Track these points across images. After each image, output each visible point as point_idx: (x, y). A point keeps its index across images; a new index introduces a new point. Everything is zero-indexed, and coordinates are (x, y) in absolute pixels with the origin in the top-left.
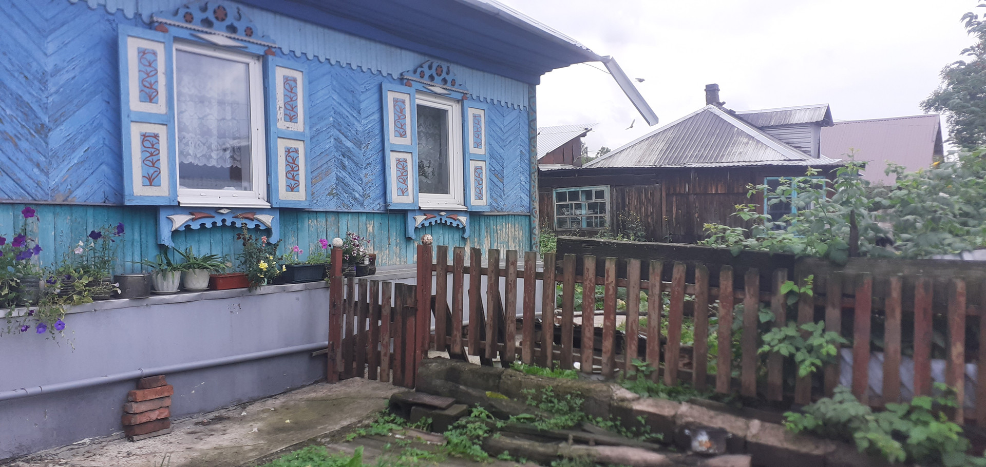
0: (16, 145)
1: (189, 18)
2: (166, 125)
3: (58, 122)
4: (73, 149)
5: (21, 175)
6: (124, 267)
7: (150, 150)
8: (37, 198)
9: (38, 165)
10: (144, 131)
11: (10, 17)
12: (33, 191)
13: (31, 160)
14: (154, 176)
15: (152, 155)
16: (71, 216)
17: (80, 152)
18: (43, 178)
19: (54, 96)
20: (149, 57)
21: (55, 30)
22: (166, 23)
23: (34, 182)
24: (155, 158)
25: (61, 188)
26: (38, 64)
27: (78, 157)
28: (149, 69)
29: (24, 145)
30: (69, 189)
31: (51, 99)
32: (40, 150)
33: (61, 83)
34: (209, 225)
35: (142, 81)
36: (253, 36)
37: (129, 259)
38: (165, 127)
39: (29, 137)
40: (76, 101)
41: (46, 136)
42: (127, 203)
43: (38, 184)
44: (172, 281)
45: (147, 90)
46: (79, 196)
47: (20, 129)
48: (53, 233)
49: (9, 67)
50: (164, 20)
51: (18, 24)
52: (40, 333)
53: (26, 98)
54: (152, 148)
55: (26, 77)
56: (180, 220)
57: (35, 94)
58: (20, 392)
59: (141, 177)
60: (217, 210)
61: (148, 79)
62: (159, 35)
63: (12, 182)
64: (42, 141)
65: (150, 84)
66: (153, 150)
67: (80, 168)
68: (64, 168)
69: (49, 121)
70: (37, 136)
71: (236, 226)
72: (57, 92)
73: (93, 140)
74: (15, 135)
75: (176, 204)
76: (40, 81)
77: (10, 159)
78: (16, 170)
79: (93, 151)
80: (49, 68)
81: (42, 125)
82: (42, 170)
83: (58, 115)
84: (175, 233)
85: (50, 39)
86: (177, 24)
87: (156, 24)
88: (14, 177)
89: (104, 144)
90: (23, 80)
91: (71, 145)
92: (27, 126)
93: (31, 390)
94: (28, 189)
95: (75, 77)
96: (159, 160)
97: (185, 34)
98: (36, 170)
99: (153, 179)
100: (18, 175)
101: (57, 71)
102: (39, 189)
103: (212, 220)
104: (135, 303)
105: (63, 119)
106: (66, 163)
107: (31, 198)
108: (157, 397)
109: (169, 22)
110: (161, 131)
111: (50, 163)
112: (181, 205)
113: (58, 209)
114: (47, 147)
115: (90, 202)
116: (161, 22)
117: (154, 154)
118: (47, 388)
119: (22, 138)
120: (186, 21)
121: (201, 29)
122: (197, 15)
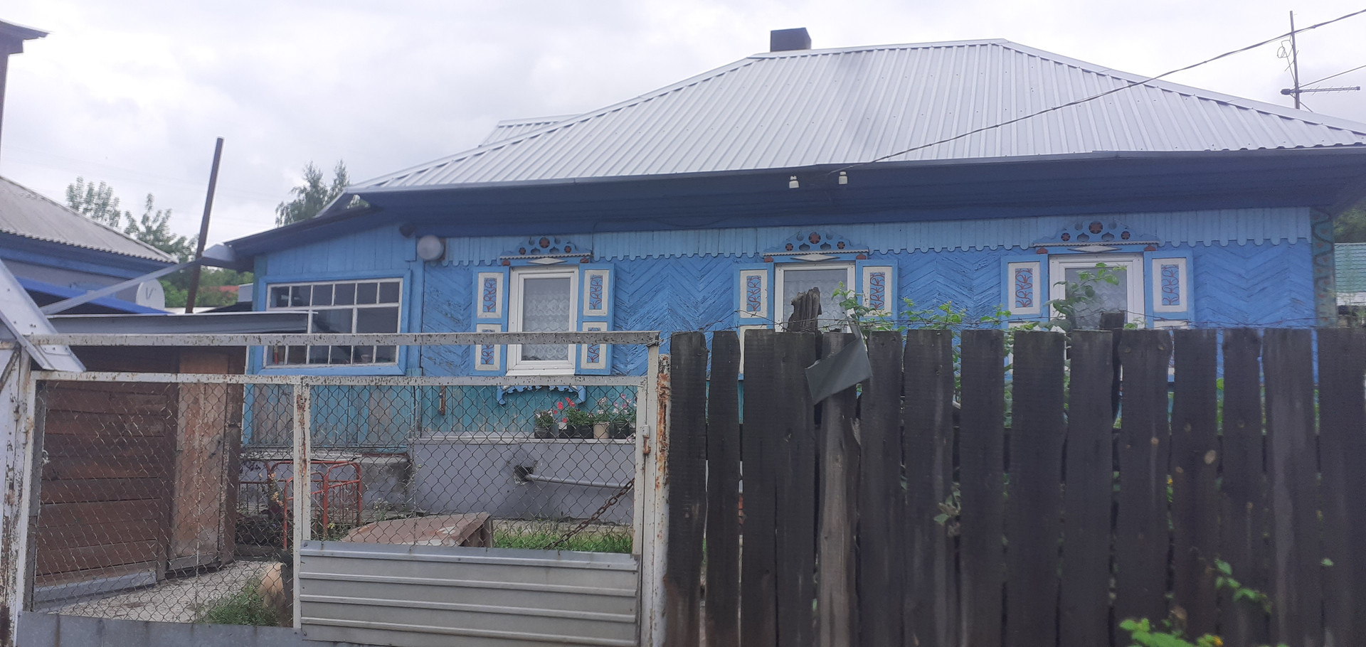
1: (789, 247)
2: (766, 325)
11: (681, 273)
19: (704, 315)
20: (754, 281)
21: (704, 276)
22: (771, 255)
26: (695, 297)
28: (754, 289)
31: (701, 317)
33: (707, 306)
35: (749, 297)
36: (845, 247)
40: (714, 317)
45: (752, 303)
49: (679, 302)
50: (769, 254)
51: (684, 277)
53: (688, 319)
55: (688, 307)
57: (692, 316)
61: (753, 296)
62: (765, 265)
65: (756, 298)
76: (695, 307)
80: (700, 299)
85: (701, 281)
86: (779, 253)
87: (762, 258)
90: (685, 308)
97: (787, 259)
101: (704, 300)
109: (773, 254)
120: (788, 250)
121: (797, 253)
122: (796, 244)
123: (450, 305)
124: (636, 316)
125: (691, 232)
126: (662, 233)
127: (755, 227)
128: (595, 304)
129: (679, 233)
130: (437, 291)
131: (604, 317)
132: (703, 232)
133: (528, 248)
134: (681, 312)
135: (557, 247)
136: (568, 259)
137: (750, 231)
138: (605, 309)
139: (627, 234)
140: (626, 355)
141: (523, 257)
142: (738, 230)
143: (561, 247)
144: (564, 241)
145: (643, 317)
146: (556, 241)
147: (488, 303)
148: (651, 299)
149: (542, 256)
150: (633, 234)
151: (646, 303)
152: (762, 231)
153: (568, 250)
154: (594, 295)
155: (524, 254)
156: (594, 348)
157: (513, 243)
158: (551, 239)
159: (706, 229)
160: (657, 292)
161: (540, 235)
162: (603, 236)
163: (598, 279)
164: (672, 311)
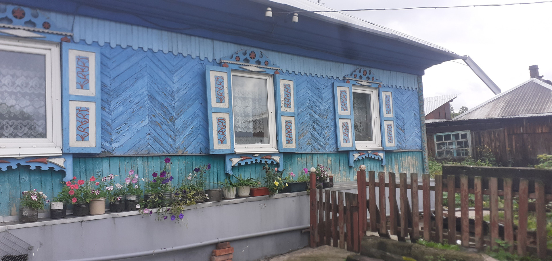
0: (161, 127)
1: (238, 59)
2: (229, 113)
3: (179, 115)
4: (186, 128)
5: (163, 142)
6: (209, 185)
7: (221, 126)
8: (170, 153)
9: (171, 137)
10: (218, 117)
11: (157, 66)
12: (169, 149)
13: (168, 134)
14: (223, 139)
15: (222, 128)
16: (186, 161)
17: (189, 129)
18: (173, 143)
19: (178, 103)
20: (220, 80)
21: (177, 70)
22: (227, 63)
23: (169, 145)
24: (224, 130)
25: (181, 147)
26: (170, 88)
27: (188, 132)
28: (220, 86)
29: (164, 127)
30: (185, 147)
31: (176, 104)
32: (172, 129)
33: (181, 96)
34: (249, 163)
35: (217, 92)
36: (269, 65)
37: (212, 181)
38: (228, 114)
39: (167, 123)
40: (187, 105)
41: (174, 122)
42: (211, 153)
43: (170, 146)
44: (232, 193)
45: (219, 97)
46: (189, 151)
47: (162, 120)
48: (177, 170)
49: (157, 90)
51: (161, 69)
52: (172, 220)
53: (165, 104)
54: (222, 125)
55: (165, 94)
56: (236, 161)
57: (169, 102)
58: (164, 250)
59: (217, 140)
60: (253, 155)
61: (220, 91)
62: (224, 69)
63: (160, 146)
64: (172, 125)
65: (221, 93)
66: (223, 126)
67: (189, 137)
68: (183, 137)
69: (175, 115)
70: (170, 122)
71: (262, 162)
72: (179, 100)
73: (195, 123)
74: (161, 123)
75: (234, 152)
76: (171, 96)
77: (158, 134)
78: (161, 139)
79: (195, 128)
80: (175, 89)
81: (172, 117)
82: (172, 139)
83: (180, 111)
84: (233, 167)
85: (175, 75)
86: (232, 62)
87: (223, 63)
88: (160, 143)
89: (200, 124)
90: (163, 95)
91: (185, 126)
92: (165, 118)
93: (169, 249)
94: (166, 148)
95: (186, 92)
96: (226, 131)
97: (236, 67)
98: (170, 139)
99: (223, 141)
100: (162, 142)
101: (179, 90)
102: (171, 149)
103: (251, 160)
104: (215, 204)
105: (181, 113)
106: (183, 135)
107: (168, 153)
108: (226, 253)
110: (226, 116)
111: (176, 135)
112: (236, 153)
113: (180, 158)
114: (175, 128)
115: (194, 154)
116: (225, 62)
117: (223, 128)
118: (176, 248)
119: (163, 124)
120: (237, 60)
121: (243, 64)
122: (242, 57)
124: (119, 99)
125: (165, 33)
126: (140, 28)
127: (213, 39)
128: (83, 84)
129: (155, 31)
131: (93, 98)
132: (174, 35)
134: (159, 98)
135: (34, 20)
136: (47, 35)
137: (209, 41)
138: (92, 90)
140: (111, 134)
142: (201, 39)
143: (39, 21)
144: (43, 17)
145: (125, 100)
146: (33, 15)
148: (132, 85)
149: (17, 27)
150: (112, 24)
151: (128, 88)
152: (217, 43)
153: (47, 25)
154: (81, 75)
156: (84, 126)
158: (28, 11)
159: (177, 33)
160: (137, 79)
161: (13, 4)
162: (82, 19)
163: (84, 61)
164: (151, 97)
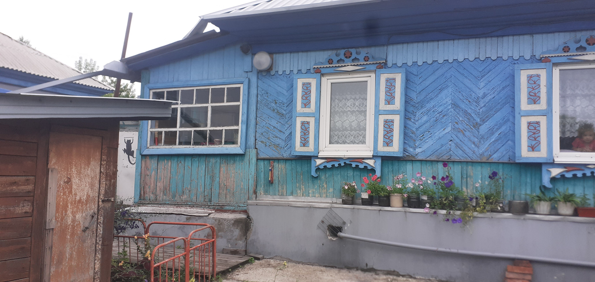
0: (464, 134)
1: (566, 49)
2: (546, 115)
3: (485, 121)
4: (493, 134)
5: (466, 148)
6: (520, 197)
7: (533, 131)
8: (473, 159)
9: (474, 143)
10: (529, 121)
11: (463, 75)
12: (471, 155)
13: (471, 141)
14: (535, 146)
15: (534, 133)
16: (491, 167)
17: (496, 135)
18: (476, 149)
19: (484, 108)
20: (535, 79)
21: (484, 75)
22: (549, 57)
23: (472, 151)
24: (536, 135)
25: (485, 154)
26: (475, 94)
27: (495, 137)
28: (534, 85)
29: (467, 133)
30: (490, 154)
31: (481, 110)
32: (476, 136)
33: (487, 101)
35: (529, 93)
37: (523, 192)
38: (545, 117)
39: (470, 130)
40: (494, 110)
41: (478, 128)
42: (517, 161)
43: (474, 152)
45: (532, 97)
46: (495, 157)
47: (465, 126)
48: (481, 176)
49: (462, 98)
50: (547, 55)
51: (466, 77)
52: (454, 223)
53: (469, 111)
54: (535, 129)
55: (469, 101)
56: (556, 172)
57: (474, 109)
58: (448, 250)
59: (527, 146)
60: (585, 165)
61: (533, 91)
62: (543, 65)
63: (462, 151)
64: (476, 131)
65: (535, 94)
66: (535, 131)
67: (495, 143)
68: (487, 144)
69: (480, 121)
70: (474, 129)
72: (485, 106)
73: (503, 128)
74: (464, 130)
75: (552, 161)
76: (476, 102)
77: (461, 141)
78: (463, 145)
79: (503, 134)
80: (481, 95)
81: (477, 123)
82: (476, 145)
83: (485, 117)
84: (553, 180)
85: (482, 80)
86: (557, 55)
87: (543, 59)
88: (462, 149)
89: (510, 129)
90: (467, 102)
91: (491, 132)
92: (469, 124)
93: (454, 250)
94: (469, 155)
95: (494, 97)
96: (540, 136)
97: (564, 60)
98: (473, 146)
99: (535, 148)
100: (464, 148)
101: (485, 95)
102: (474, 155)
103: (582, 172)
104: (516, 217)
105: (487, 119)
106: (488, 141)
107: (470, 159)
109: (551, 56)
110: (543, 121)
111: (480, 142)
112: (555, 162)
113: (483, 165)
114: (479, 134)
115: (501, 161)
116: (545, 57)
117: (536, 133)
118: (461, 251)
119: (466, 131)
120: (565, 52)
121: (575, 54)
122: (573, 46)
123: (276, 103)
124: (423, 110)
125: (472, 41)
126: (446, 42)
127: (532, 34)
128: (390, 100)
129: (462, 42)
130: (267, 93)
131: (398, 111)
132: (483, 40)
133: (335, 59)
134: (463, 106)
135: (358, 57)
136: (367, 66)
137: (527, 37)
138: (398, 104)
139: (415, 45)
140: (415, 141)
141: (331, 66)
142: (516, 37)
143: (361, 57)
144: (364, 52)
145: (429, 111)
146: (357, 53)
147: (305, 102)
148: (437, 96)
149: (346, 65)
150: (421, 44)
151: (432, 99)
152: (538, 37)
153: (366, 59)
154: (388, 94)
155: (332, 63)
156: (389, 135)
157: (323, 56)
158: (353, 51)
159: (486, 37)
160: (441, 90)
161: (344, 48)
162: (395, 47)
163: (392, 81)
164: (455, 105)
